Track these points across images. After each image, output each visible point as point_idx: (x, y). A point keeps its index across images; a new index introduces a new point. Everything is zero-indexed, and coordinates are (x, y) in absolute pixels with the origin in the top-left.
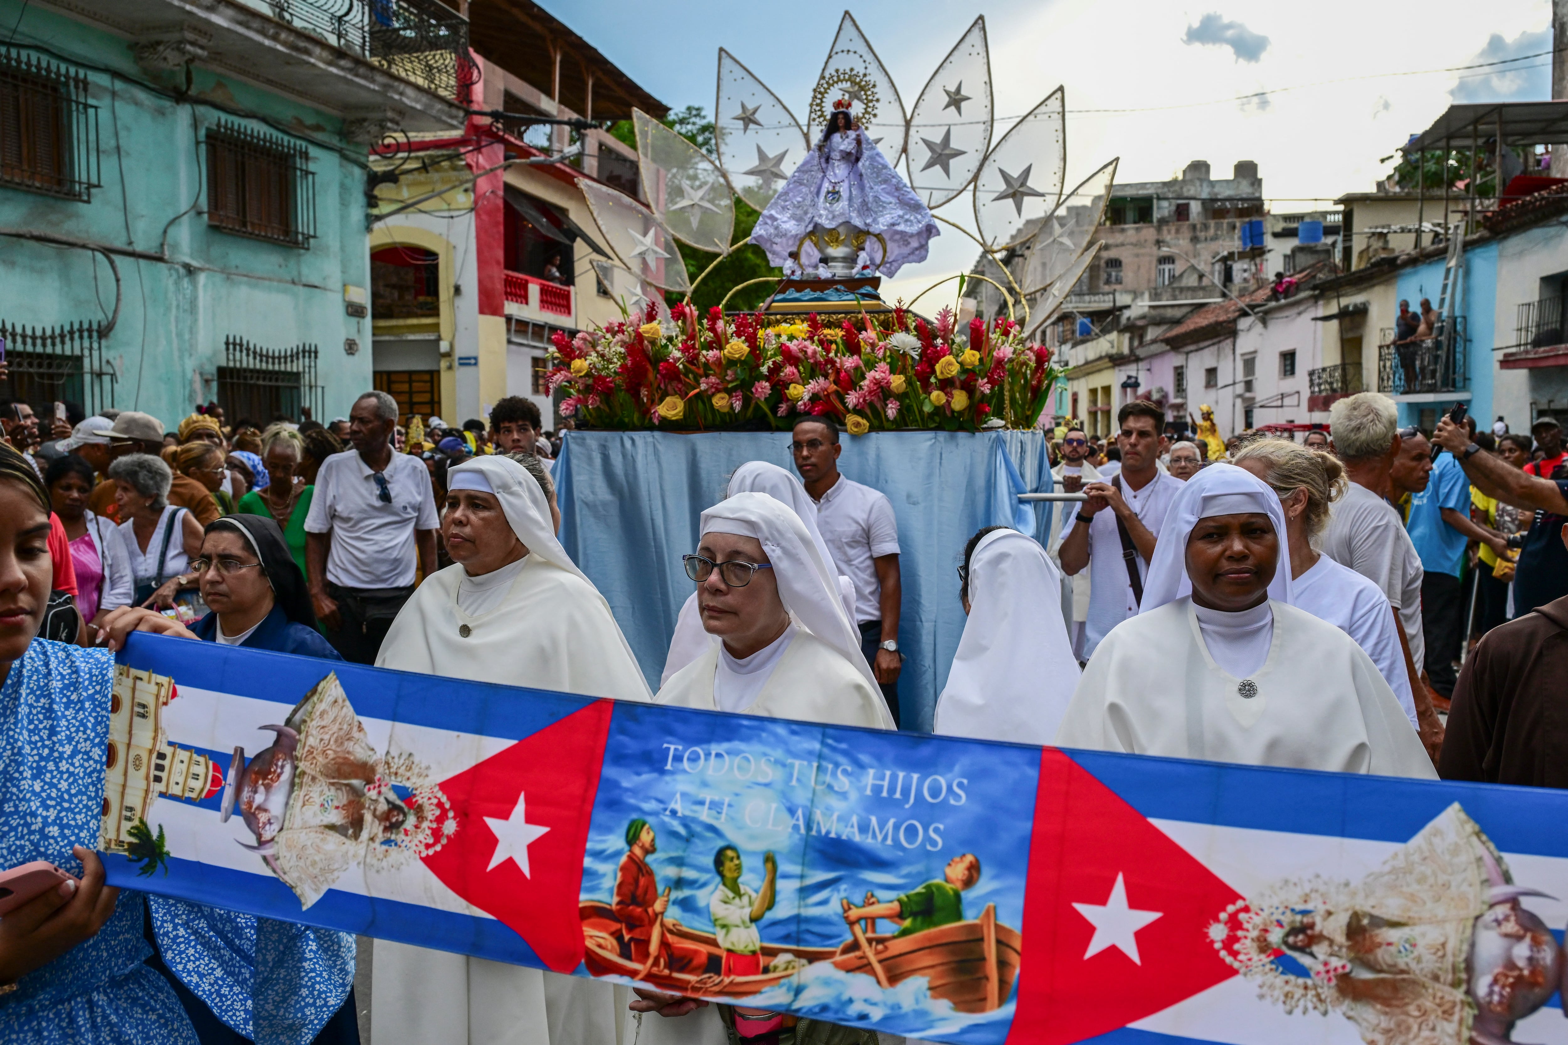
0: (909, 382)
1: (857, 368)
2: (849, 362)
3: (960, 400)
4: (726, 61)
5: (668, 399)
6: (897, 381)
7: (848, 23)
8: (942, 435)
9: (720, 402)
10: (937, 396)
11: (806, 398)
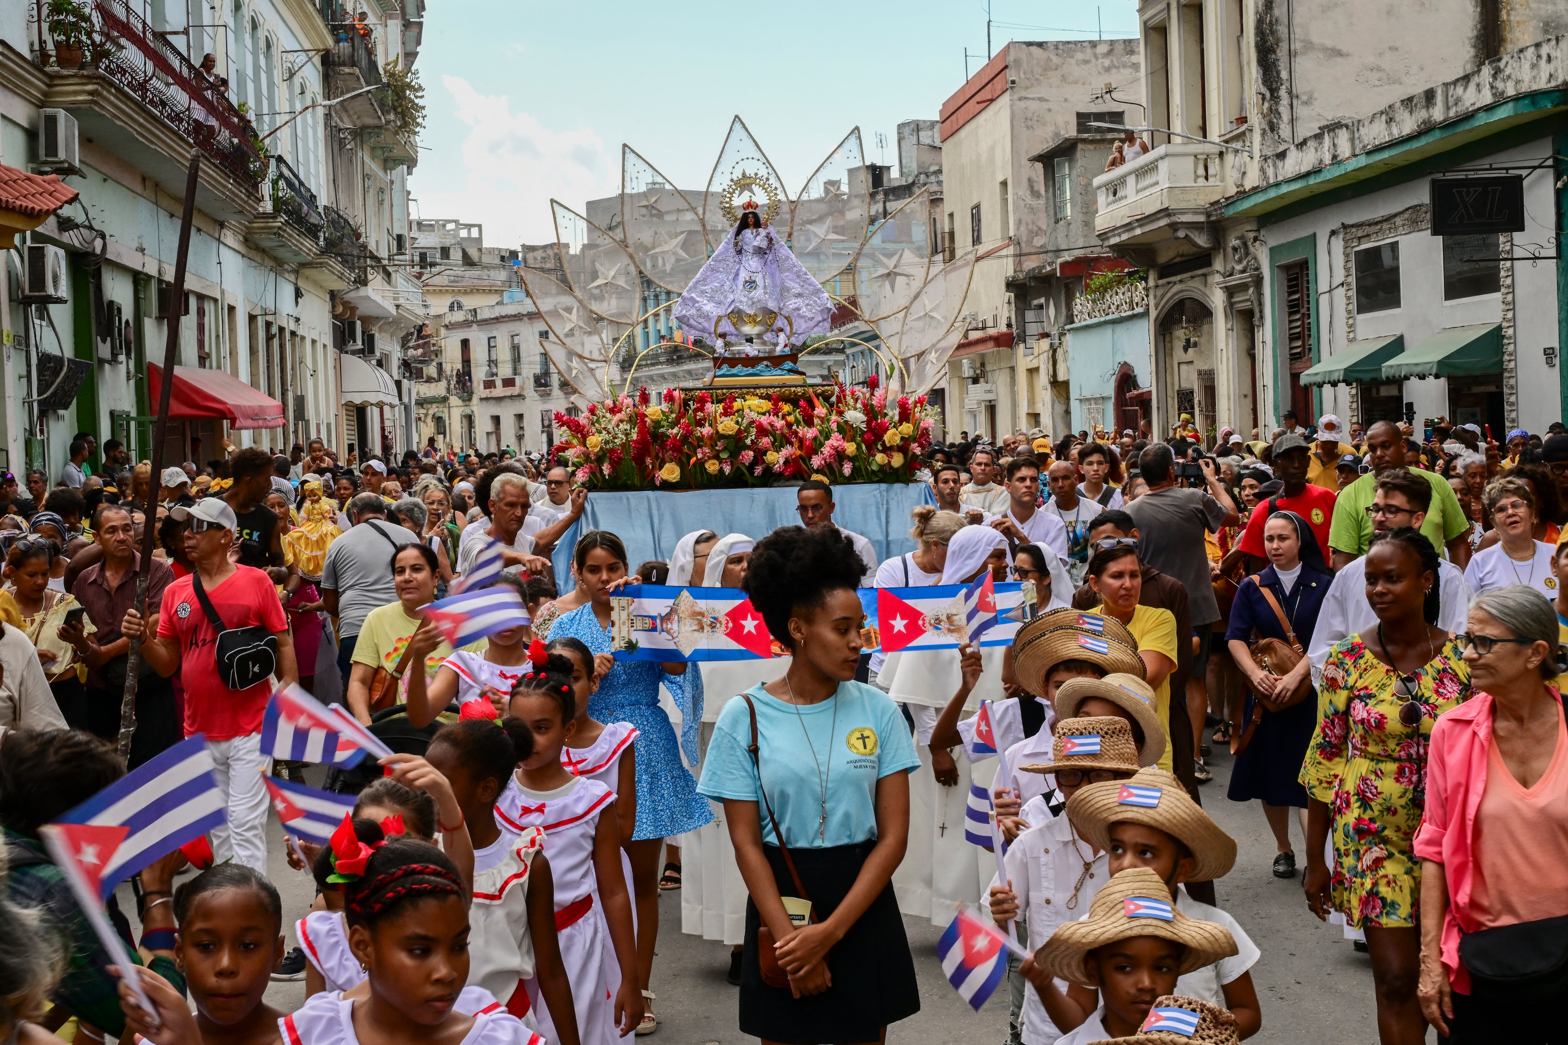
0: (859, 447)
1: (815, 438)
2: (809, 433)
3: (897, 460)
4: (630, 156)
5: (667, 465)
6: (850, 448)
7: (738, 125)
8: (883, 486)
9: (712, 467)
10: (880, 458)
11: (781, 461)
